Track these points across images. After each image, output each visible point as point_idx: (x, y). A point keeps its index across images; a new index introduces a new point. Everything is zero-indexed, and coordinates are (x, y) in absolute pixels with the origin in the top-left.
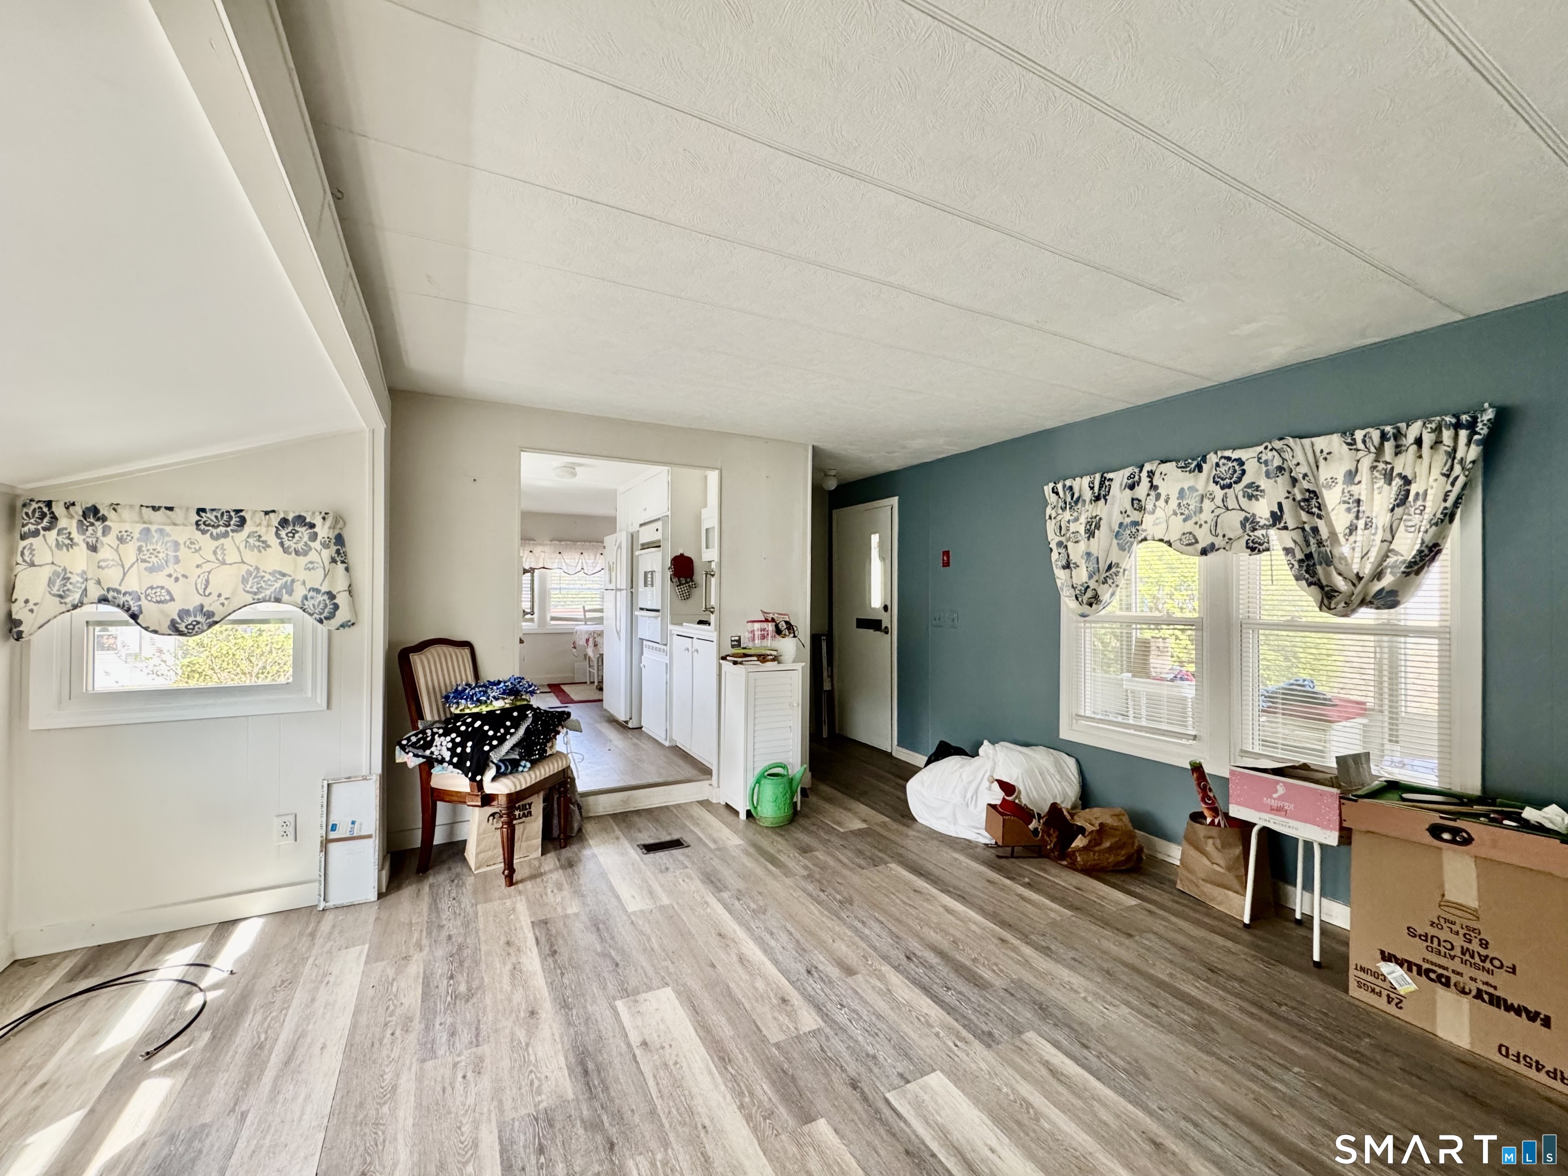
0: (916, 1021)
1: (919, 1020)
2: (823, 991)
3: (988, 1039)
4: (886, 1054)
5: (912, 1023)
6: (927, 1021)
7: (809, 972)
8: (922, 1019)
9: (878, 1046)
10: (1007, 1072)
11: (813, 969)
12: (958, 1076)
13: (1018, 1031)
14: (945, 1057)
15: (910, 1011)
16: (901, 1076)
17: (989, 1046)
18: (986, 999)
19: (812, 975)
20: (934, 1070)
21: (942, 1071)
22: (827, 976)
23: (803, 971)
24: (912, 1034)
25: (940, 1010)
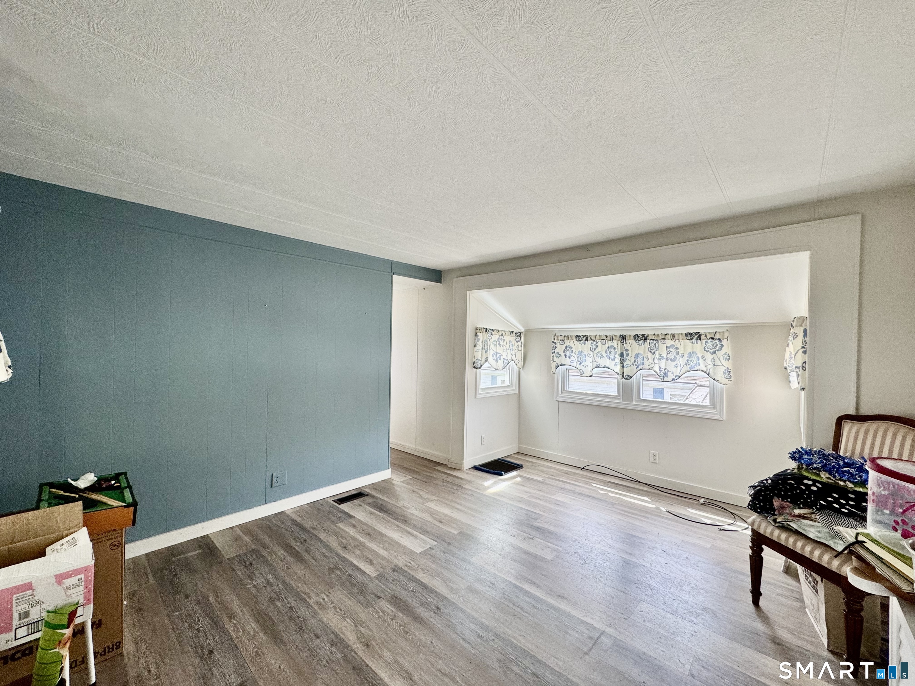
0: (430, 570)
1: (427, 570)
2: (426, 597)
3: (396, 569)
4: (440, 555)
5: (431, 568)
6: (424, 570)
7: (438, 608)
8: (426, 571)
9: (444, 556)
10: (391, 558)
11: (436, 611)
12: (411, 553)
13: (380, 576)
14: (415, 558)
15: (432, 574)
16: (433, 549)
17: (396, 566)
18: (392, 590)
19: (436, 607)
20: (420, 553)
21: (417, 553)
22: (426, 608)
23: (442, 608)
24: (430, 564)
25: (417, 577)
